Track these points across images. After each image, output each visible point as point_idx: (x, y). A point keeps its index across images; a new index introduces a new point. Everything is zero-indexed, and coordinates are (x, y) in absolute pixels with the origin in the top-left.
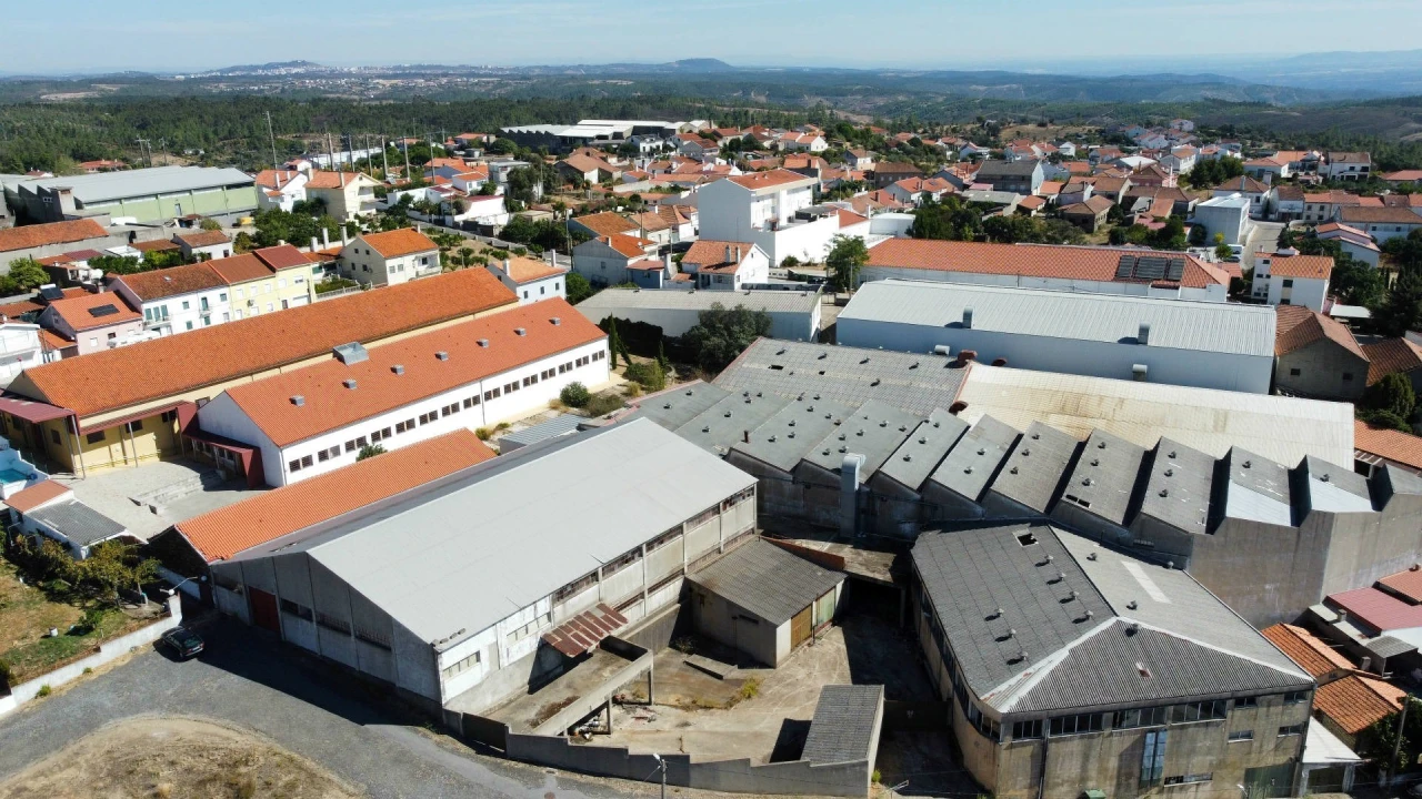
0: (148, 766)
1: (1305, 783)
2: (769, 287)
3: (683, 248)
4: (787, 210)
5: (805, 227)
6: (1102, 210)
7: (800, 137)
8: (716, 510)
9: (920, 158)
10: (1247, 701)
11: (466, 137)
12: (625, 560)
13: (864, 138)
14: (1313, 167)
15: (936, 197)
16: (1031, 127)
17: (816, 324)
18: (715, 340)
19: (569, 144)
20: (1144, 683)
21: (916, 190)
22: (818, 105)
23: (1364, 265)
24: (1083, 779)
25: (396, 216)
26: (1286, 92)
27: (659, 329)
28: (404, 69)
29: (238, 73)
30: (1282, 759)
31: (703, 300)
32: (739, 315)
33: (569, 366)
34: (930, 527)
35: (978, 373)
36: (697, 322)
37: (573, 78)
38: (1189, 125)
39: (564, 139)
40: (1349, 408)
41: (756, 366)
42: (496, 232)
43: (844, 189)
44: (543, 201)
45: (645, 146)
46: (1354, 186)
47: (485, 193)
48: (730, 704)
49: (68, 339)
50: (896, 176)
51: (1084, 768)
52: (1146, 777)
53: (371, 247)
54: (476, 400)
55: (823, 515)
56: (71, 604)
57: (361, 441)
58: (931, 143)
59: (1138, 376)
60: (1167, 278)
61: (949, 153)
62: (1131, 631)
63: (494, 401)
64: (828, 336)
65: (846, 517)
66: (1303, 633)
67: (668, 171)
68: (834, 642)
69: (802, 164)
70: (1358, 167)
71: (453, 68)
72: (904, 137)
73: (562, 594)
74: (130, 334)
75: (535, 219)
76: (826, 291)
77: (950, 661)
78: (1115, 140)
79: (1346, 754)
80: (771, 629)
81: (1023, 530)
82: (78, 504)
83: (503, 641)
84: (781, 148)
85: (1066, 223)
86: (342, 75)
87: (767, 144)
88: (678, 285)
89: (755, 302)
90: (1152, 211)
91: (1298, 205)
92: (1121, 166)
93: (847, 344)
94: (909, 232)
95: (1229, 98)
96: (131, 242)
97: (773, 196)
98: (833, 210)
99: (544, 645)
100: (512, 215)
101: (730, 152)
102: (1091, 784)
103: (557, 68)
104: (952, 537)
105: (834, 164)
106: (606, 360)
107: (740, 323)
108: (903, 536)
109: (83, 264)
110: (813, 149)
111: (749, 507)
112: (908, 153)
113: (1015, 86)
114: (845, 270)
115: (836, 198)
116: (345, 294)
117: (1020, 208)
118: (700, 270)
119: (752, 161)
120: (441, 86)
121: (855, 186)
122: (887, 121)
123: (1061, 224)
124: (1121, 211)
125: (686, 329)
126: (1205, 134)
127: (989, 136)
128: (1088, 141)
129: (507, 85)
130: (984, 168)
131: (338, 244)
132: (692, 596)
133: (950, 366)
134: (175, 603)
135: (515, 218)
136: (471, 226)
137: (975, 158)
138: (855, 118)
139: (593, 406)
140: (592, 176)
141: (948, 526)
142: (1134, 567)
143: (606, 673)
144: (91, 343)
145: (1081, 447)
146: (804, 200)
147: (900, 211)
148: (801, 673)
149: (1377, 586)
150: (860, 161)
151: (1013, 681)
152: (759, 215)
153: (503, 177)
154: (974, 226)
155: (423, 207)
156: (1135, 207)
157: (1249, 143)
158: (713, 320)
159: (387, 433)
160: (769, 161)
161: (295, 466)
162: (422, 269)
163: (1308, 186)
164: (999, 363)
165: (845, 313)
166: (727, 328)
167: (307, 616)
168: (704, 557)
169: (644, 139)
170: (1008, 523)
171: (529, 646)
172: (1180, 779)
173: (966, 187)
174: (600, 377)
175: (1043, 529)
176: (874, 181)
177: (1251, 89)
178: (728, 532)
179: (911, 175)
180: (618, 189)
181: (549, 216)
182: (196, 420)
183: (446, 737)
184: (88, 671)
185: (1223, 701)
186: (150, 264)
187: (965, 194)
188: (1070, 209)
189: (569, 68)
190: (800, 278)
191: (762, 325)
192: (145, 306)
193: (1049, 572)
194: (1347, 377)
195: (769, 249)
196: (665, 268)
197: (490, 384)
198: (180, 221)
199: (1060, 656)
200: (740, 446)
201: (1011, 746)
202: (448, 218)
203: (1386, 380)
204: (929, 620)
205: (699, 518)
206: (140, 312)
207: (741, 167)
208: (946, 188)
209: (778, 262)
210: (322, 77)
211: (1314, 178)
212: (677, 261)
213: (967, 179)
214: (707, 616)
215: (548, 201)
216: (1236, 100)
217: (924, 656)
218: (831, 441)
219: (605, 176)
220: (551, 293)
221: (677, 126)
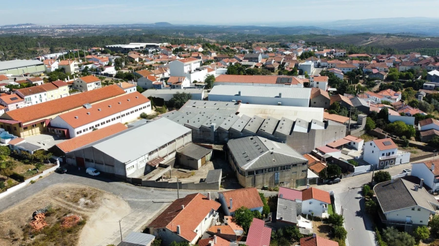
0: (62, 192)
1: (308, 182)
2: (190, 88)
3: (167, 79)
4: (193, 68)
5: (198, 72)
6: (276, 66)
7: (195, 47)
8: (182, 136)
9: (229, 53)
10: (295, 165)
11: (94, 48)
12: (163, 147)
13: (213, 47)
14: (332, 54)
15: (233, 64)
16: (261, 43)
17: (203, 97)
18: (178, 101)
19: (127, 51)
20: (274, 163)
21: (228, 62)
22: (200, 37)
23: (339, 78)
24: (263, 183)
25: (85, 72)
26: (333, 31)
27: (163, 99)
28: (65, 26)
29: (8, 27)
30: (303, 177)
31: (174, 91)
32: (184, 95)
33: (141, 109)
34: (231, 139)
35: (242, 105)
36: (173, 97)
37: (122, 28)
38: (304, 42)
39: (125, 49)
40: (323, 109)
41: (189, 106)
42: (114, 76)
43: (208, 62)
44: (125, 67)
45: (150, 50)
46: (341, 58)
47: (109, 65)
48: (188, 177)
49: (6, 106)
50: (223, 58)
51: (263, 181)
52: (276, 182)
53: (82, 81)
54: (119, 117)
55: (207, 138)
56: (31, 164)
57: (93, 127)
58: (232, 48)
59: (279, 105)
60: (288, 82)
61: (237, 51)
62: (272, 153)
63: (124, 117)
64: (206, 99)
65: (212, 138)
66: (311, 156)
67: (159, 58)
68: (211, 165)
69: (197, 55)
70: (343, 53)
71: (82, 25)
72: (225, 47)
73: (150, 154)
74: (22, 105)
75: (124, 72)
76: (205, 88)
77: (235, 163)
78: (284, 46)
79: (316, 176)
80: (197, 161)
81: (251, 137)
82: (27, 143)
83: (139, 163)
84: (190, 51)
85: (267, 70)
86: (45, 28)
87: (186, 49)
88: (167, 88)
89: (187, 91)
90: (290, 66)
91: (326, 64)
92: (282, 54)
93: (211, 100)
94: (226, 73)
95: (318, 33)
96: (15, 81)
97: (190, 64)
98: (206, 68)
99: (147, 165)
100: (117, 71)
101: (176, 52)
102: (265, 184)
103: (117, 25)
104: (236, 140)
105: (205, 55)
106: (150, 107)
107: (184, 97)
108: (225, 142)
109: (4, 87)
110: (199, 51)
111: (190, 136)
112: (226, 51)
113: (257, 30)
114: (209, 83)
115: (206, 65)
116: (77, 93)
117: (255, 66)
118: (172, 84)
119: (182, 55)
120: (79, 31)
121: (211, 61)
122: (220, 41)
123: (265, 70)
124: (282, 66)
125: (170, 99)
126: (308, 44)
127: (249, 46)
128: (277, 47)
129: (101, 31)
130: (246, 55)
131: (73, 80)
132: (178, 156)
133: (235, 104)
134: (58, 162)
135: (118, 72)
136: (106, 74)
137: (244, 52)
138: (211, 41)
139: (149, 117)
140: (137, 60)
141: (235, 138)
142: (274, 143)
143: (161, 171)
144: (12, 107)
145: (265, 120)
146: (198, 65)
147: (224, 68)
148: (204, 170)
149: (327, 146)
150: (212, 54)
151: (248, 164)
152: (186, 69)
153: (113, 61)
154: (243, 71)
155: (92, 69)
156: (285, 65)
157: (319, 46)
158: (176, 96)
159: (99, 125)
160: (187, 54)
161: (78, 133)
162: (97, 86)
163: (330, 59)
164: (248, 103)
165: (209, 93)
166: (181, 98)
167: (92, 161)
168: (180, 147)
169: (150, 49)
170: (248, 136)
171: (144, 165)
172: (283, 183)
173: (241, 61)
174: (149, 111)
175: (255, 137)
176: (217, 60)
177: (324, 30)
178: (186, 142)
179: (227, 58)
180: (146, 63)
181: (128, 71)
182: (50, 124)
183: (128, 184)
184: (41, 177)
185: (290, 165)
186: (22, 87)
187: (241, 63)
188: (268, 66)
189: (121, 25)
190: (198, 86)
191: (190, 97)
192: (25, 97)
193: (256, 144)
194: (326, 103)
195: (189, 78)
196: (163, 84)
197: (122, 113)
198: (24, 75)
199: (257, 159)
200: (187, 123)
201: (248, 177)
202: (99, 73)
203: (334, 103)
204: (231, 156)
205: (179, 138)
206: (24, 99)
207: (179, 56)
208: (236, 61)
209: (192, 82)
210: (38, 29)
211: (332, 56)
212: (166, 82)
213: (241, 59)
214: (182, 160)
215: (126, 67)
216: (319, 34)
217: (231, 165)
218: (208, 121)
219: (140, 60)
220: (133, 91)
221: (159, 44)
